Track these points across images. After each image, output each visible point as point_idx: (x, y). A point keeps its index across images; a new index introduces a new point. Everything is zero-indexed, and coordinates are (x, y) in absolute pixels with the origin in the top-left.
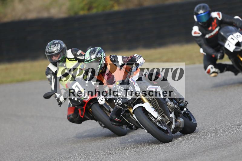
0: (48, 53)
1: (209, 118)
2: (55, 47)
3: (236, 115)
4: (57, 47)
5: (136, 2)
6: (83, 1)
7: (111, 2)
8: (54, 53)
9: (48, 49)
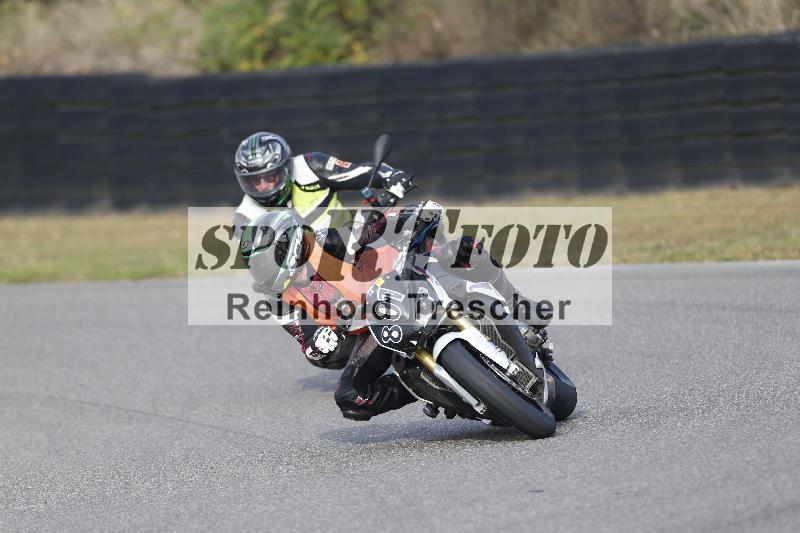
0: (244, 170)
2: (268, 151)
4: (273, 153)
5: (426, 43)
6: (250, 27)
7: (344, 38)
8: (264, 171)
9: (246, 157)
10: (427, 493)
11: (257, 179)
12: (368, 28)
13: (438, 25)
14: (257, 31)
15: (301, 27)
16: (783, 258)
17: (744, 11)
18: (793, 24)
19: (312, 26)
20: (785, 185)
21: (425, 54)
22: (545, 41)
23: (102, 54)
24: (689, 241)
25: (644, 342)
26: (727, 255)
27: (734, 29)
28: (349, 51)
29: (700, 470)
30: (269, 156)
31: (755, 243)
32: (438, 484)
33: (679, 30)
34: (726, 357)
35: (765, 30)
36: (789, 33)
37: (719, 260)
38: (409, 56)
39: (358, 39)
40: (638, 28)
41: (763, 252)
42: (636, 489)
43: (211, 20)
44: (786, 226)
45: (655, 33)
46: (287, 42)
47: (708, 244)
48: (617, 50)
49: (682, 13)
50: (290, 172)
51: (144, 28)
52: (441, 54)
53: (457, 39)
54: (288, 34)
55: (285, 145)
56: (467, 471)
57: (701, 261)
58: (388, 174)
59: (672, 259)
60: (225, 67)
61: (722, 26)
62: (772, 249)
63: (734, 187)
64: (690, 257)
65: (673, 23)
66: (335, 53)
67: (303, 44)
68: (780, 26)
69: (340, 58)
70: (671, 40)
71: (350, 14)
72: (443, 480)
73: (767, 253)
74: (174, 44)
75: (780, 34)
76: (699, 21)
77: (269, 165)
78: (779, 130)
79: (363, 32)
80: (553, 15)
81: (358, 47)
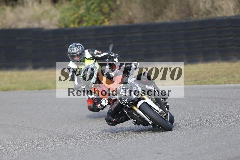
0: (71, 54)
1: (188, 140)
2: (78, 49)
3: (215, 139)
4: (79, 49)
5: (127, 19)
6: (74, 14)
7: (102, 18)
8: (76, 54)
9: (72, 50)
10: (127, 154)
11: (74, 56)
12: (109, 14)
13: (130, 13)
14: (76, 15)
15: (89, 14)
16: (233, 84)
17: (222, 10)
18: (237, 13)
19: (93, 14)
20: (234, 62)
21: (126, 22)
22: (162, 18)
23: (29, 22)
24: (206, 78)
25: (192, 109)
26: (217, 83)
27: (219, 15)
28: (104, 21)
29: (209, 147)
30: (78, 50)
31: (225, 79)
32: (130, 151)
33: (203, 15)
34: (216, 113)
35: (228, 15)
36: (235, 16)
37: (214, 84)
38: (122, 23)
39: (106, 18)
40: (190, 14)
41: (227, 82)
42: (189, 153)
43: (62, 12)
44: (234, 74)
45: (195, 16)
46: (85, 19)
47: (211, 79)
48: (184, 21)
49: (203, 10)
50: (84, 54)
51: (42, 14)
52: (131, 22)
53: (136, 18)
54: (85, 16)
55: (82, 46)
56: (138, 147)
57: (209, 84)
58: (113, 55)
59: (200, 84)
60: (66, 26)
61: (215, 14)
62: (230, 81)
63: (219, 62)
64: (206, 83)
65: (201, 13)
66: (99, 22)
67: (90, 19)
68: (233, 14)
69: (101, 23)
70: (200, 18)
71: (104, 10)
72: (132, 150)
73: (228, 82)
74: (51, 19)
75: (233, 16)
76: (209, 12)
77: (78, 52)
78: (233, 45)
79: (108, 15)
80: (165, 11)
81: (106, 20)
